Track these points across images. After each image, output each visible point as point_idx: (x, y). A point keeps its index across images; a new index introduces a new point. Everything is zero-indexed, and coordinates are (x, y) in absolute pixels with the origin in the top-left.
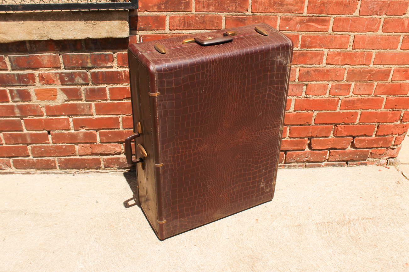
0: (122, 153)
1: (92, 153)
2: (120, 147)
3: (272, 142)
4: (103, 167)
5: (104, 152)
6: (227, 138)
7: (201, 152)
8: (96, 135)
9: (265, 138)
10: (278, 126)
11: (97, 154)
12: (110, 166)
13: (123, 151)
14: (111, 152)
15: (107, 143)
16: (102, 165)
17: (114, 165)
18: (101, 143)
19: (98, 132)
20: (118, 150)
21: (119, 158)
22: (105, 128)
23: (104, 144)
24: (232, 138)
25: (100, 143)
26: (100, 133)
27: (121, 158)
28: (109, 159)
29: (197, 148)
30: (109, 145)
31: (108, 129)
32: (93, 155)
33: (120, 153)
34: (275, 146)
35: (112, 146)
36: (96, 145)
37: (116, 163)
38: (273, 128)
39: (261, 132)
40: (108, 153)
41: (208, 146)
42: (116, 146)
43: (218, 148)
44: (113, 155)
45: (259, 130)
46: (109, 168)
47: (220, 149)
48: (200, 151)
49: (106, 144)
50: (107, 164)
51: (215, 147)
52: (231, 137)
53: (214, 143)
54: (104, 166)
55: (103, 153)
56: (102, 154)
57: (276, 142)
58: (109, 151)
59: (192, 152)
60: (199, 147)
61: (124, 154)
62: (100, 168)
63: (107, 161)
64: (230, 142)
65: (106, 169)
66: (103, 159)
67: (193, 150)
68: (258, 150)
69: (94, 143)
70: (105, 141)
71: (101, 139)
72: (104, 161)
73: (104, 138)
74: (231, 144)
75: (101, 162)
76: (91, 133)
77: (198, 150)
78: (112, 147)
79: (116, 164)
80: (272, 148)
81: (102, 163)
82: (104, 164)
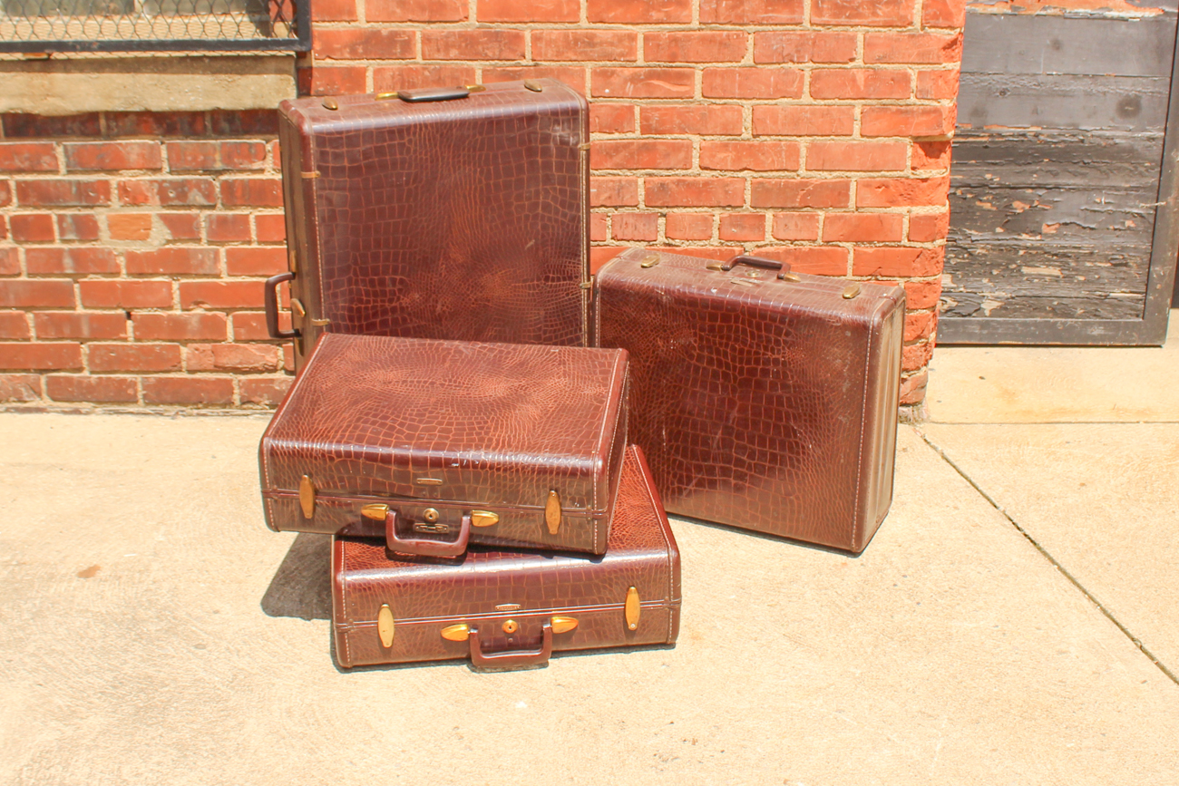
0: (279, 368)
1: (215, 366)
2: (276, 353)
3: (567, 313)
4: (237, 402)
5: (240, 363)
6: (460, 285)
7: (407, 307)
8: (225, 323)
9: (549, 301)
10: (576, 277)
11: (225, 370)
12: (253, 399)
13: (281, 364)
14: (256, 365)
15: (247, 341)
16: (236, 398)
17: (261, 396)
18: (236, 341)
19: (230, 318)
20: (270, 359)
21: (272, 381)
22: (245, 306)
23: (242, 345)
24: (473, 287)
25: (233, 343)
26: (234, 317)
27: (277, 379)
28: (251, 381)
29: (399, 298)
30: (252, 348)
31: (252, 309)
32: (217, 372)
33: (274, 369)
34: (577, 325)
35: (258, 349)
36: (225, 347)
37: (266, 393)
38: (564, 279)
39: (538, 286)
40: (251, 366)
41: (421, 296)
42: (268, 351)
43: (443, 305)
44: (261, 372)
45: (533, 280)
46: (250, 406)
47: (447, 307)
48: (404, 305)
49: (246, 345)
50: (246, 395)
51: (437, 302)
52: (469, 285)
53: (434, 293)
54: (241, 400)
55: (240, 366)
56: (236, 370)
57: (576, 315)
58: (252, 361)
59: (387, 304)
60: (402, 297)
61: (283, 372)
62: (230, 403)
63: (246, 386)
64: (468, 295)
65: (245, 406)
66: (239, 381)
67: (391, 301)
68: (536, 324)
69: (220, 341)
70: (243, 337)
71: (236, 333)
72: (240, 388)
73: (242, 331)
74: (470, 300)
75: (233, 389)
76: (215, 316)
77: (401, 303)
78: (258, 353)
79: (265, 395)
80: (568, 327)
81: (236, 391)
82: (240, 394)
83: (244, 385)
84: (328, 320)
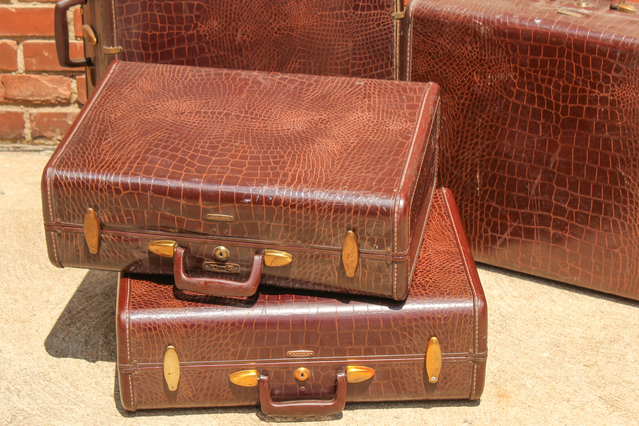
0: (72, 101)
1: (5, 98)
2: (69, 86)
3: (378, 45)
4: (29, 137)
5: (32, 95)
6: (262, 12)
7: (205, 36)
8: (16, 52)
9: (358, 32)
10: (389, 6)
11: (16, 102)
12: (45, 134)
13: (75, 97)
14: (48, 98)
15: (39, 72)
16: (27, 132)
17: (54, 131)
18: (27, 71)
19: (21, 47)
20: (63, 92)
21: (65, 115)
22: (37, 34)
23: (33, 76)
24: (276, 15)
25: (24, 74)
26: (24, 46)
27: (71, 113)
28: (42, 115)
29: (196, 26)
30: (44, 79)
31: (44, 38)
32: (7, 104)
33: (67, 103)
34: (388, 59)
35: (51, 81)
36: (15, 78)
37: (59, 127)
38: (375, 8)
39: (346, 15)
40: (42, 99)
41: (220, 23)
42: (61, 83)
43: (244, 34)
44: (53, 105)
45: (340, 9)
46: (42, 141)
47: (248, 36)
48: (201, 33)
49: (37, 76)
50: (38, 129)
51: (237, 30)
52: (272, 13)
53: (234, 21)
54: (32, 135)
55: (31, 99)
56: (27, 103)
57: (387, 47)
58: (44, 94)
59: (183, 31)
60: (199, 24)
61: (76, 105)
62: (20, 138)
63: (37, 120)
64: (271, 24)
65: (37, 141)
66: (31, 115)
67: (187, 28)
68: (343, 57)
69: (10, 72)
70: (35, 68)
71: (27, 63)
72: (31, 121)
73: (34, 61)
74: (272, 28)
75: (24, 122)
76: (5, 45)
77: (198, 31)
78: (50, 85)
79: (58, 130)
80: (378, 61)
81: (28, 125)
82: (32, 128)
83: (35, 119)
84: (120, 47)
